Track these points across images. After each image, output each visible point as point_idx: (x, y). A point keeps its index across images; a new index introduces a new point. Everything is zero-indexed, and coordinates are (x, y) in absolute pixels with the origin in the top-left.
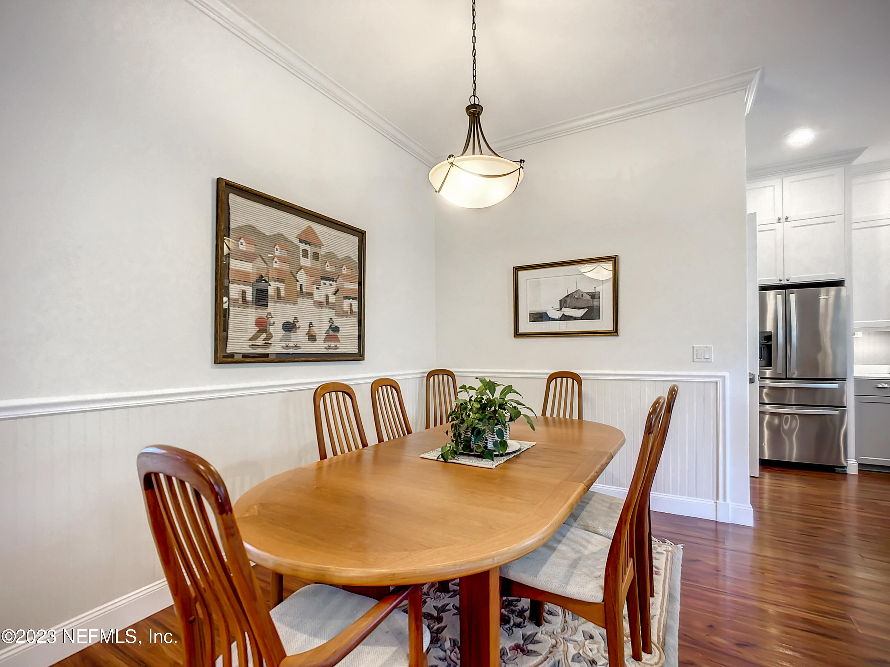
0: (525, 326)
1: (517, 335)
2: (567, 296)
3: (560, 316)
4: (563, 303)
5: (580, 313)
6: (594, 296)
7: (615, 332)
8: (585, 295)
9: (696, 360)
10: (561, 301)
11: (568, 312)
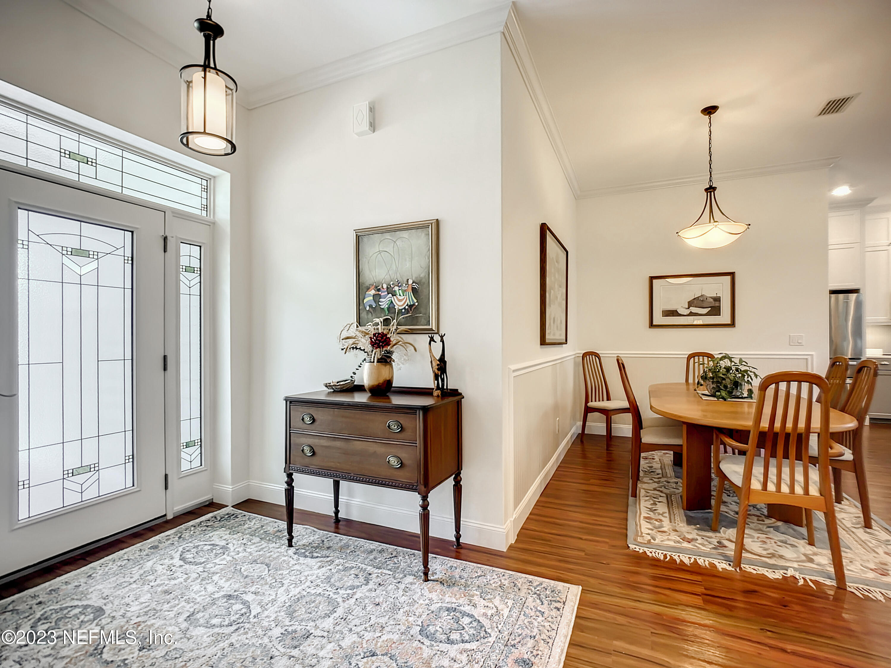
0: (658, 319)
1: (651, 326)
2: (694, 299)
3: (688, 313)
4: (690, 304)
5: (705, 311)
6: (717, 299)
7: (733, 324)
8: (708, 298)
9: (791, 344)
10: (689, 302)
11: (694, 310)
